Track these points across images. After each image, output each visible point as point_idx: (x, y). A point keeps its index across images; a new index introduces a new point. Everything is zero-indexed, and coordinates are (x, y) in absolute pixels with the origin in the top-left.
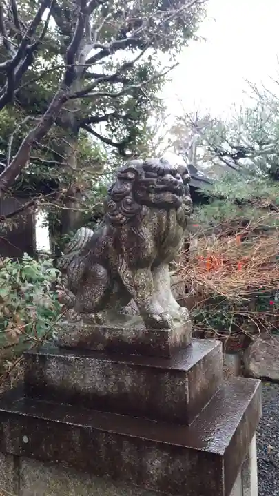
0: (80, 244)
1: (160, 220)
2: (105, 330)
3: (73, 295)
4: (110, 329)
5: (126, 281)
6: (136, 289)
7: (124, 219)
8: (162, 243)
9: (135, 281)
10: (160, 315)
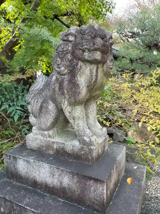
0: (39, 86)
1: (91, 73)
2: (54, 143)
3: (35, 119)
4: (57, 143)
5: (67, 114)
6: (74, 119)
7: (66, 71)
8: (92, 89)
9: (73, 114)
10: (89, 137)
